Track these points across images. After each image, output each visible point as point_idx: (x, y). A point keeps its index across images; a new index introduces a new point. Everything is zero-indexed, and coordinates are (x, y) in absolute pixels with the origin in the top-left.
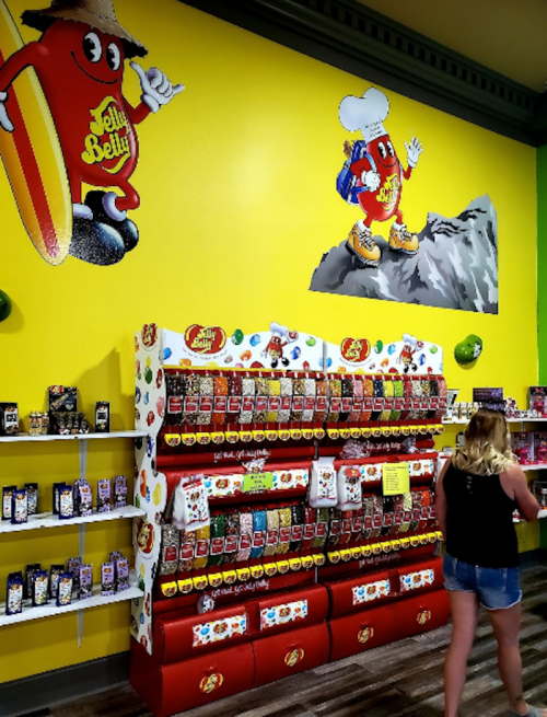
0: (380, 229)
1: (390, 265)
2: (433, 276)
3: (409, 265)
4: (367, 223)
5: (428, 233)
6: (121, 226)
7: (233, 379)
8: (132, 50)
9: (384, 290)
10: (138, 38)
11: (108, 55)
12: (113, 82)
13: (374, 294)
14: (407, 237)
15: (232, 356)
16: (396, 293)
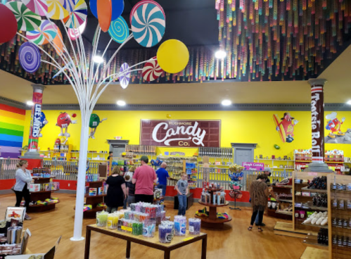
0: (336, 133)
1: (338, 138)
2: (349, 139)
3: (342, 138)
4: (332, 132)
5: (348, 132)
6: (292, 138)
7: (304, 155)
8: (292, 119)
9: (336, 142)
10: (293, 117)
11: (290, 120)
12: (290, 122)
13: (334, 143)
14: (342, 133)
15: (304, 152)
16: (339, 142)
